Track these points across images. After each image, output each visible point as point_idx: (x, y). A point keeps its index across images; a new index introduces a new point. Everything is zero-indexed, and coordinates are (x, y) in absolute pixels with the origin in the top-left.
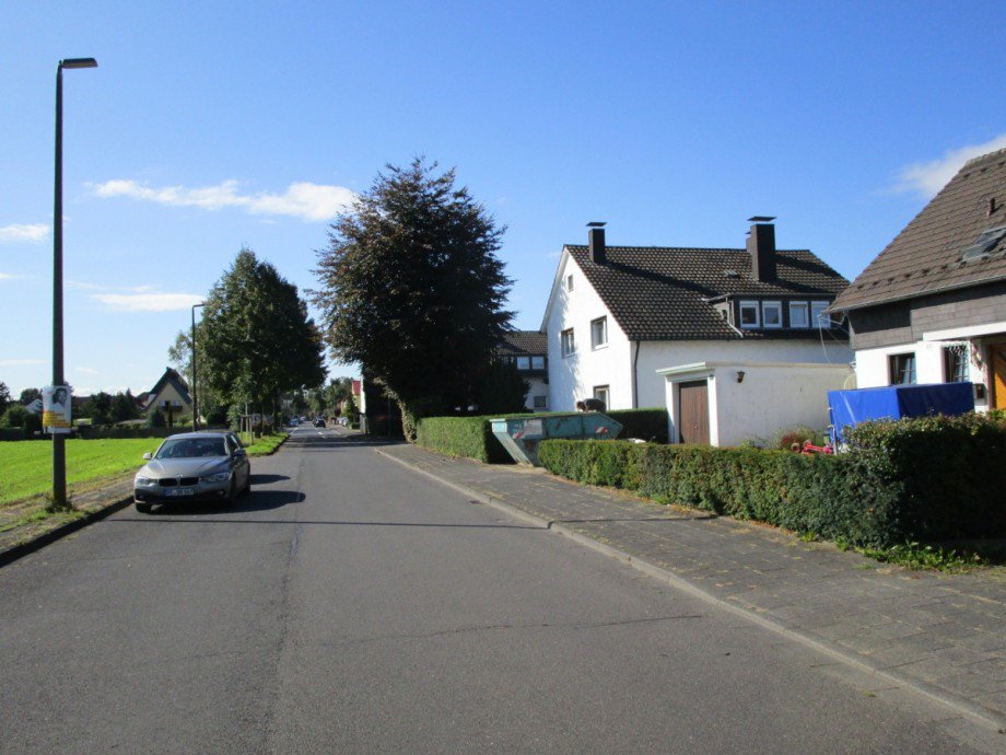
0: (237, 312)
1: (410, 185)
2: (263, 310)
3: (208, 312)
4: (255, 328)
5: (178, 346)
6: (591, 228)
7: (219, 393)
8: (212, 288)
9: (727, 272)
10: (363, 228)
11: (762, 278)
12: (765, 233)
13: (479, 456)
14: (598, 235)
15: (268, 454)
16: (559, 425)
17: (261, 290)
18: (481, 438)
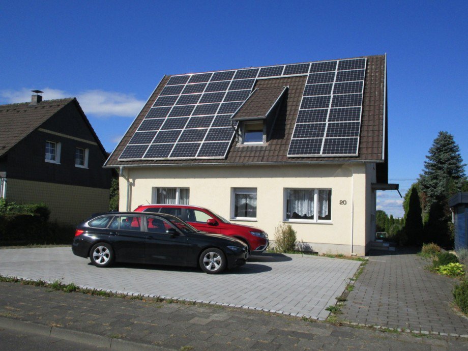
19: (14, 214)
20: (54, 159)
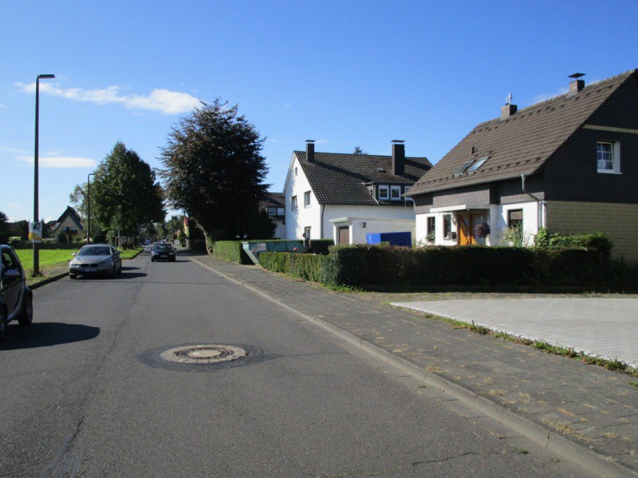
0: (114, 178)
1: (212, 113)
2: (129, 178)
3: (97, 177)
4: (124, 187)
5: (76, 193)
6: (307, 143)
7: (102, 224)
8: (100, 164)
9: (378, 169)
10: (186, 136)
11: (397, 173)
12: (399, 149)
13: (238, 260)
14: (311, 147)
15: (130, 258)
16: (275, 246)
17: (128, 166)
18: (238, 252)
19: (559, 249)
20: (610, 167)
